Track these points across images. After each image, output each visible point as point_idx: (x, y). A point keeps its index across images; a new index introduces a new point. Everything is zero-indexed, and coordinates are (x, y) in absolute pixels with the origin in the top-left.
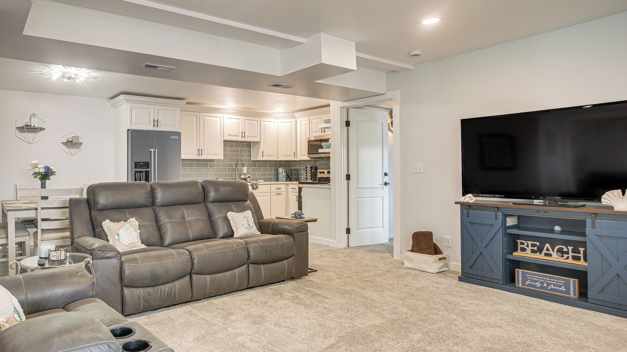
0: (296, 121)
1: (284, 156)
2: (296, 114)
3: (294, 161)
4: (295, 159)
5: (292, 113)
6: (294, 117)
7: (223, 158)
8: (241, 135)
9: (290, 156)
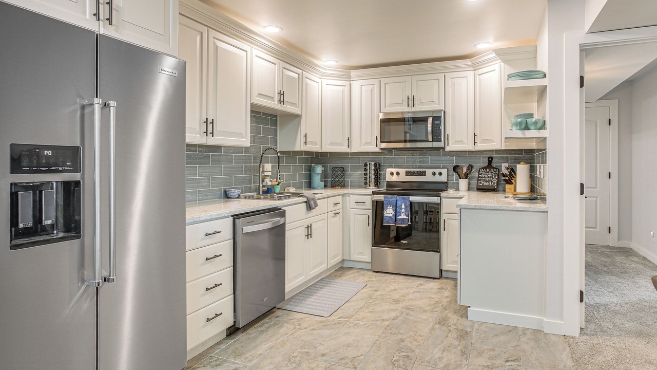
0: (350, 84)
1: (332, 144)
2: (353, 73)
3: (346, 154)
4: (348, 150)
5: (347, 71)
6: (348, 78)
7: (248, 145)
8: (276, 98)
9: (341, 144)
